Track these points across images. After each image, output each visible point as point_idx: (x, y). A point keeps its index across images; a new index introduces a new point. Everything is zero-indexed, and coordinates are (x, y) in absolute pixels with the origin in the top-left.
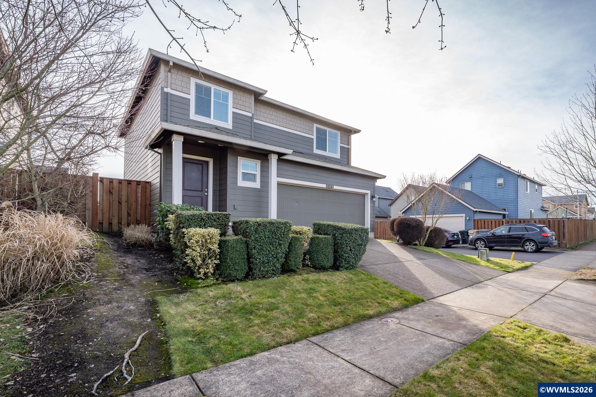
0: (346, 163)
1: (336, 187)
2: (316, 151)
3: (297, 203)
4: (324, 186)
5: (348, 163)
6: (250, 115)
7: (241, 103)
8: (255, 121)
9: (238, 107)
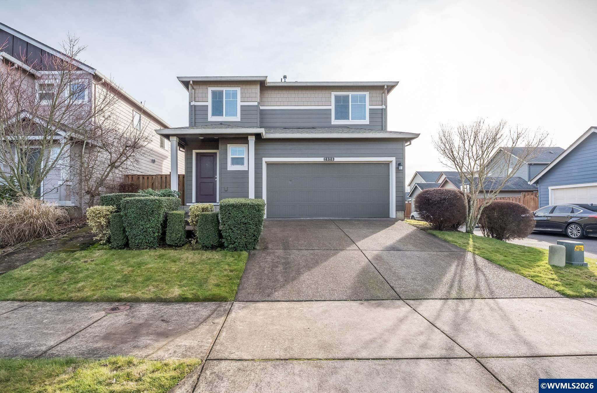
0: (380, 128)
1: (337, 159)
2: (334, 122)
3: (290, 181)
4: (321, 159)
5: (383, 127)
6: (256, 104)
7: (248, 95)
8: (261, 108)
9: (246, 99)
